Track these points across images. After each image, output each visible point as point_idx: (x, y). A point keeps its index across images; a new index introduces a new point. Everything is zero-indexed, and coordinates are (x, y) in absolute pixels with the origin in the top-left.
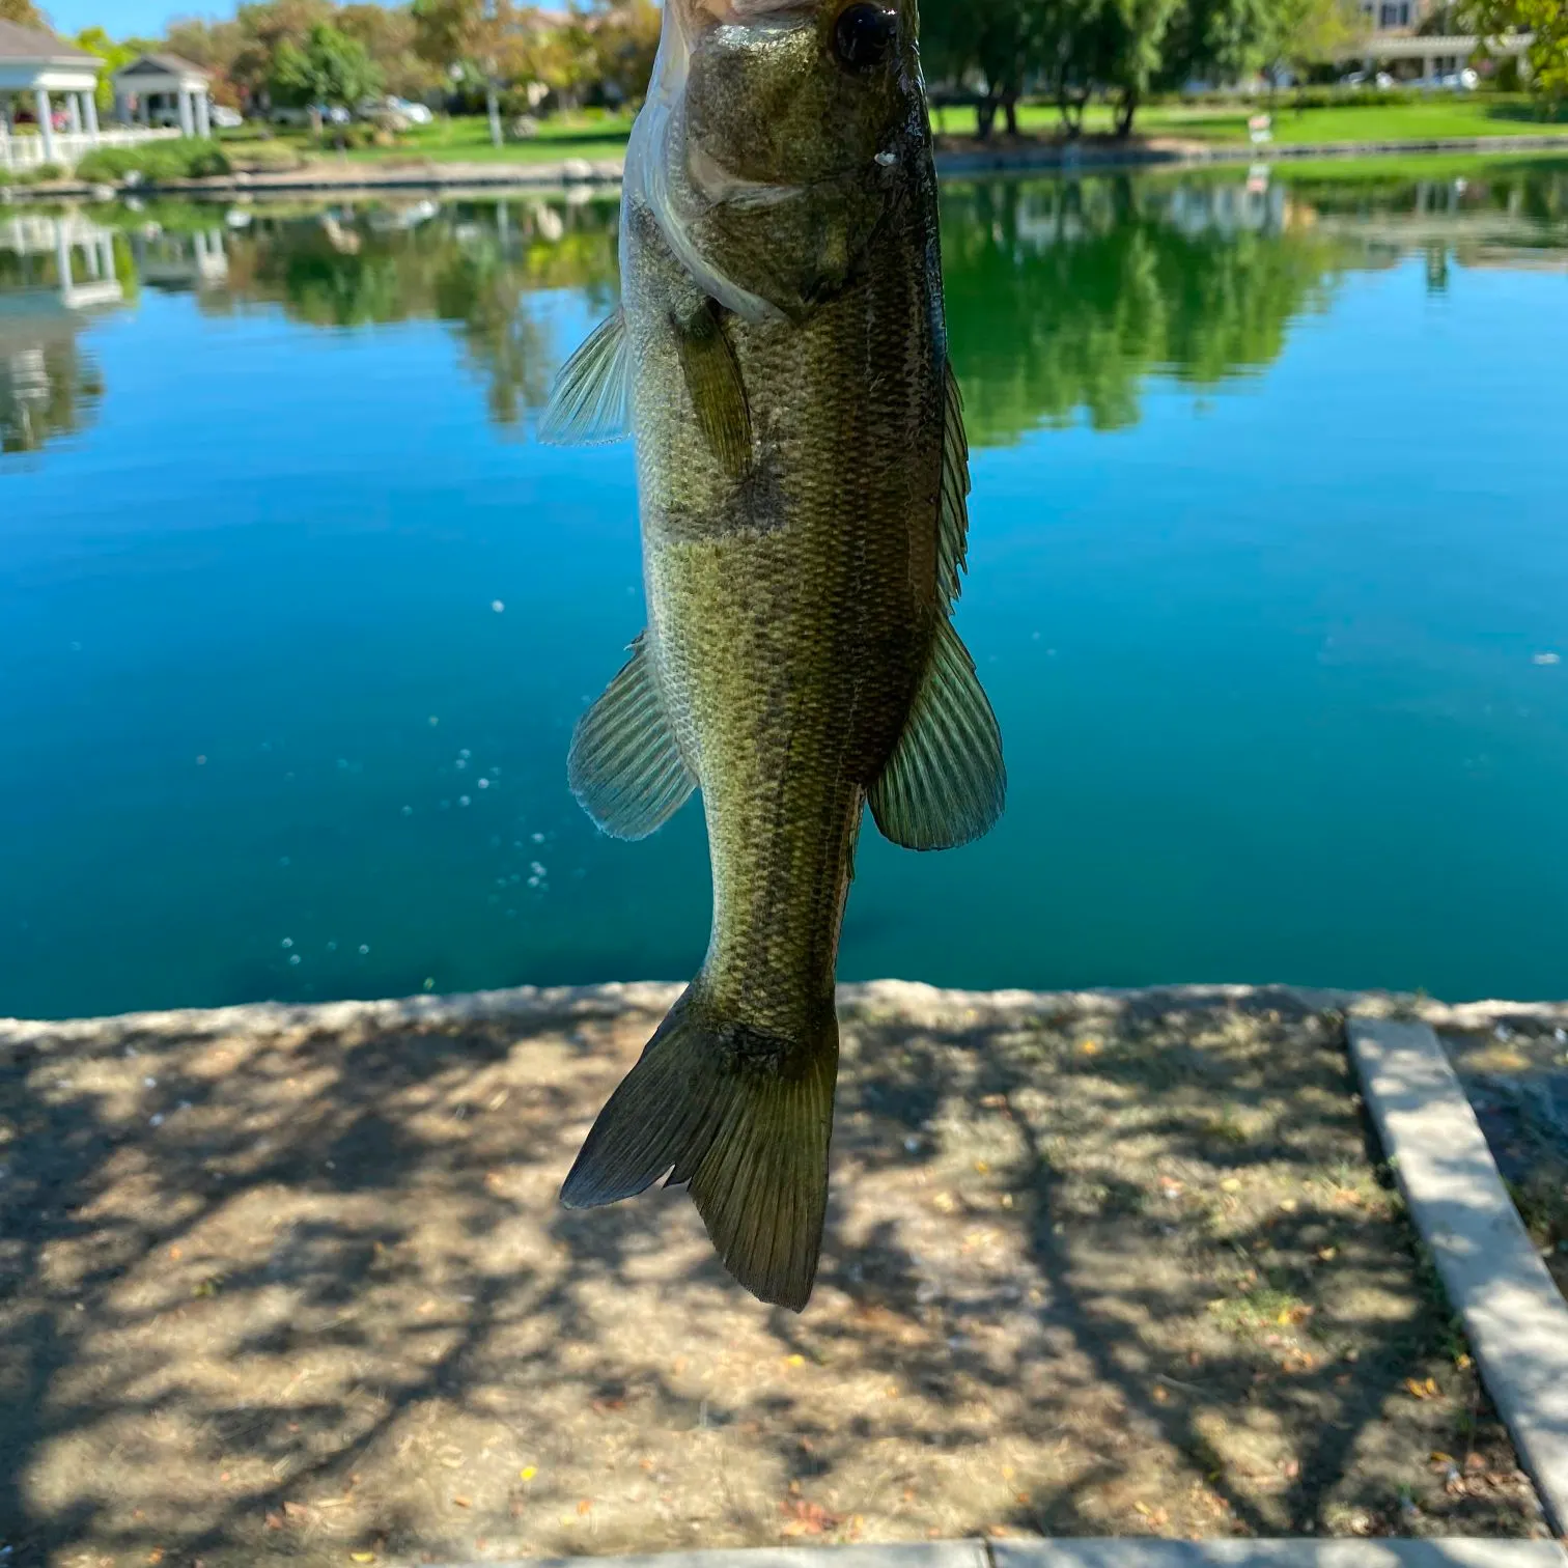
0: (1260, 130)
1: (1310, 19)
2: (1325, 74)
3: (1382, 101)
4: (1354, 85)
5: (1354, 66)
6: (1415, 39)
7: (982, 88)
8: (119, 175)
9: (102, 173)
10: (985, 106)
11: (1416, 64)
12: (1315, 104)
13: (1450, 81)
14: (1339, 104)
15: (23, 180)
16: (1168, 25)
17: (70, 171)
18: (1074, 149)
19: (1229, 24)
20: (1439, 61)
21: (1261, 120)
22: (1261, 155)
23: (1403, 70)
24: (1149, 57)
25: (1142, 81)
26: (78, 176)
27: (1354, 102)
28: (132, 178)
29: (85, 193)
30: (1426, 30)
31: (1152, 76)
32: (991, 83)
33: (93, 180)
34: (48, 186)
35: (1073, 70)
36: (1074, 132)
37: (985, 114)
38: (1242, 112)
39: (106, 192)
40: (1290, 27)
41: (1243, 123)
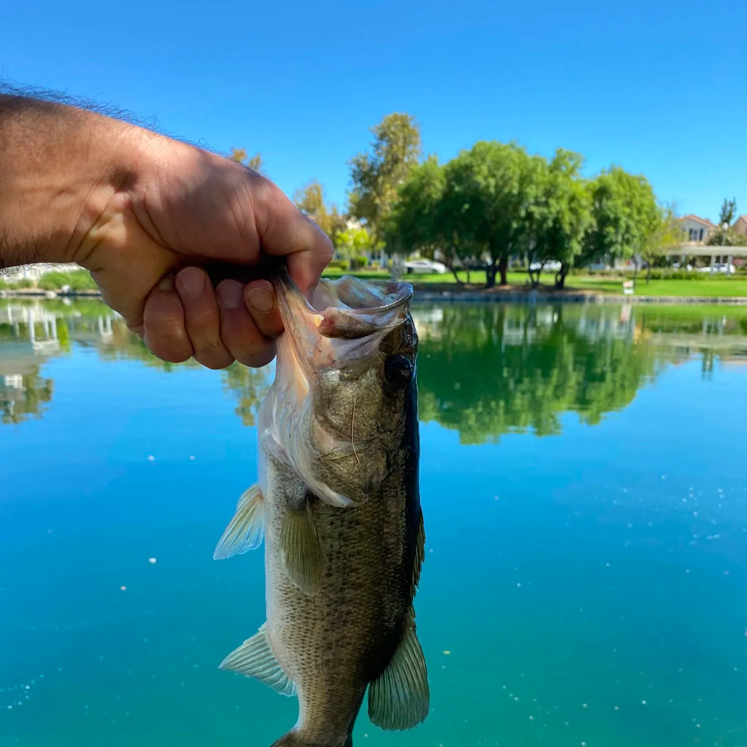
0: (629, 288)
1: (657, 233)
2: (660, 262)
3: (689, 278)
4: (675, 268)
5: (676, 259)
6: (706, 246)
7: (489, 260)
8: (60, 287)
9: (51, 285)
10: (491, 271)
11: (706, 260)
12: (656, 278)
13: (724, 269)
14: (667, 278)
15: (12, 287)
16: (586, 232)
17: (35, 283)
18: (534, 293)
19: (617, 233)
20: (718, 259)
21: (630, 283)
22: (628, 301)
23: (698, 263)
24: (576, 247)
25: (571, 260)
26: (39, 286)
27: (675, 277)
28: (66, 288)
29: (43, 294)
30: (711, 243)
31: (577, 257)
32: (494, 258)
33: (47, 289)
34: (25, 290)
35: (535, 254)
36: (535, 285)
37: (491, 274)
38: (619, 279)
39: (52, 295)
40: (647, 236)
41: (621, 284)
